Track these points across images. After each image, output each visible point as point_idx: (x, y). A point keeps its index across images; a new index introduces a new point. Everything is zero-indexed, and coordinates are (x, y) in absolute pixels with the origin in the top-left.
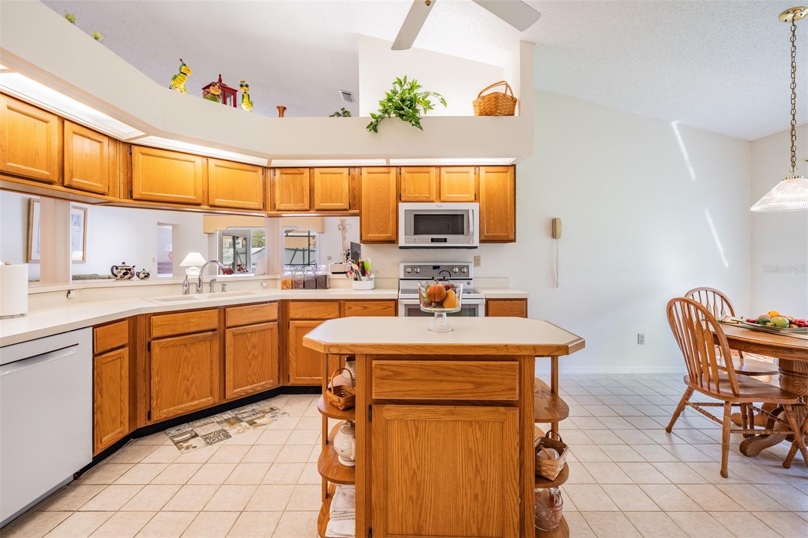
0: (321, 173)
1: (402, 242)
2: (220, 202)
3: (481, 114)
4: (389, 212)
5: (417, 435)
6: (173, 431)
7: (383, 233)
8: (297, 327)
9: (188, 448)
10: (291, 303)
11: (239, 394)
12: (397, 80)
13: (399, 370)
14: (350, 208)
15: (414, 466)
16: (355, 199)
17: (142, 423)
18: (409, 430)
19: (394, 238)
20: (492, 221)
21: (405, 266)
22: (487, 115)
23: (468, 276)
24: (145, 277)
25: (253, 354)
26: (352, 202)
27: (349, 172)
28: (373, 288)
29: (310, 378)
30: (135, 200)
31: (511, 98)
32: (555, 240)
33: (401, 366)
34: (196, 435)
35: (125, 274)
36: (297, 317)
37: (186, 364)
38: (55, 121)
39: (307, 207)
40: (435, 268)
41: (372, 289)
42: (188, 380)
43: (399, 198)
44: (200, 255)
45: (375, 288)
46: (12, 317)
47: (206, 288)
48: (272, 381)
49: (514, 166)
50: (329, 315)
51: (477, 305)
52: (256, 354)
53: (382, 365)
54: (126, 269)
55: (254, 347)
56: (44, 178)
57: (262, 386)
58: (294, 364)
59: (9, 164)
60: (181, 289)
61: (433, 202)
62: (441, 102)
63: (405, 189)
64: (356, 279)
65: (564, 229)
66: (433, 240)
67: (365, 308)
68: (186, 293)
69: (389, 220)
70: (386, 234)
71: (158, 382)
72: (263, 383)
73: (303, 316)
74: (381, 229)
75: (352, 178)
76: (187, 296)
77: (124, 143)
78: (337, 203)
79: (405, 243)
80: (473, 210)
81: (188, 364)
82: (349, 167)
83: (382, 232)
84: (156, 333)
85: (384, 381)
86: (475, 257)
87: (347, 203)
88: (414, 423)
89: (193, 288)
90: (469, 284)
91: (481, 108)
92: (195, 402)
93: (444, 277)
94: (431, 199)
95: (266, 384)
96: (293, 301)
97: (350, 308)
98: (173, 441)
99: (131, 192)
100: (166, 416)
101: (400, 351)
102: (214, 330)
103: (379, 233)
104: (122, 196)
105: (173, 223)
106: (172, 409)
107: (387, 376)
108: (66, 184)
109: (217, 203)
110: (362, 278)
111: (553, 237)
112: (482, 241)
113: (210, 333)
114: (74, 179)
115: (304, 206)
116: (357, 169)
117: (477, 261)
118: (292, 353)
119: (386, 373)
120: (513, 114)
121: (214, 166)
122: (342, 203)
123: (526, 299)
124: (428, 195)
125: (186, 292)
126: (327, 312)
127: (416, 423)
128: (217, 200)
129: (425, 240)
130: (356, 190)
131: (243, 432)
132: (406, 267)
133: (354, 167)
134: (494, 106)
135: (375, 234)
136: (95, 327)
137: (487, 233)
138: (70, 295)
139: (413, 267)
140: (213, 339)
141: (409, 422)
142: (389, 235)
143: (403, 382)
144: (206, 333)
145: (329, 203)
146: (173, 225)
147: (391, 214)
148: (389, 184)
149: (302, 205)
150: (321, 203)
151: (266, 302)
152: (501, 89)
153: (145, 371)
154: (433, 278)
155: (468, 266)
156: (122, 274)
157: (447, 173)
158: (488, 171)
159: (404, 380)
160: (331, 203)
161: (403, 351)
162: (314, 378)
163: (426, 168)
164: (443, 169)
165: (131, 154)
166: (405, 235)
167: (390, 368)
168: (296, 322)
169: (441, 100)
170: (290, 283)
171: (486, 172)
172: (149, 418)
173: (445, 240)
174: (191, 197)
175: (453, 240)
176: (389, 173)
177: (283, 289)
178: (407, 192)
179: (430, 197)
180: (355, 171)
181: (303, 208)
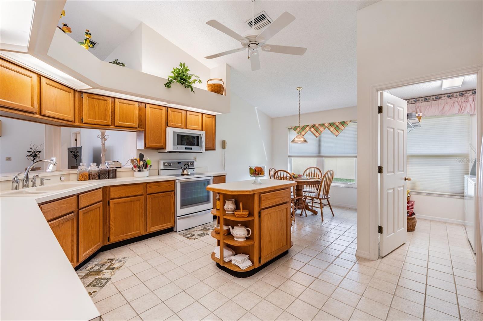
0: (120, 103)
1: (169, 149)
2: (49, 113)
4: (162, 132)
7: (158, 144)
8: (115, 204)
9: (91, 294)
10: (111, 188)
11: (86, 256)
12: (181, 64)
14: (139, 127)
16: (141, 121)
19: (164, 147)
21: (164, 162)
23: (195, 167)
25: (92, 227)
26: (140, 123)
27: (138, 105)
28: (148, 176)
29: (125, 235)
31: (223, 87)
32: (223, 150)
33: (267, 195)
36: (115, 197)
39: (109, 123)
40: (179, 163)
43: (167, 125)
45: (150, 176)
48: (100, 243)
49: (215, 116)
50: (137, 193)
51: (210, 179)
52: (93, 226)
53: (263, 195)
55: (92, 221)
57: (96, 248)
58: (114, 229)
61: (183, 128)
63: (170, 120)
64: (140, 171)
65: (227, 145)
66: (186, 148)
67: (159, 186)
69: (162, 136)
72: (96, 245)
73: (120, 196)
74: (157, 141)
75: (140, 109)
78: (131, 123)
79: (173, 150)
80: (203, 135)
82: (138, 102)
86: (194, 157)
87: (137, 124)
90: (194, 170)
93: (186, 168)
94: (182, 127)
95: (98, 246)
96: (112, 186)
97: (150, 187)
102: (72, 212)
103: (156, 143)
107: (264, 199)
110: (144, 169)
112: (206, 150)
113: (72, 214)
115: (107, 122)
118: (112, 222)
120: (222, 94)
121: (45, 83)
122: (134, 123)
123: (226, 175)
124: (181, 125)
126: (136, 191)
128: (46, 111)
129: (182, 148)
130: (142, 117)
131: (115, 273)
133: (141, 102)
135: (154, 143)
139: (169, 163)
140: (74, 218)
141: (269, 214)
142: (161, 145)
144: (70, 215)
145: (125, 122)
147: (162, 133)
148: (162, 116)
149: (105, 121)
150: (120, 122)
152: (221, 83)
154: (181, 168)
155: (195, 162)
157: (190, 114)
158: (206, 116)
159: (268, 200)
160: (126, 123)
162: (127, 234)
163: (180, 110)
164: (188, 112)
166: (173, 145)
168: (115, 200)
171: (206, 117)
173: (191, 149)
174: (29, 107)
175: (195, 148)
176: (162, 110)
178: (171, 121)
179: (182, 126)
180: (142, 105)
181: (106, 124)
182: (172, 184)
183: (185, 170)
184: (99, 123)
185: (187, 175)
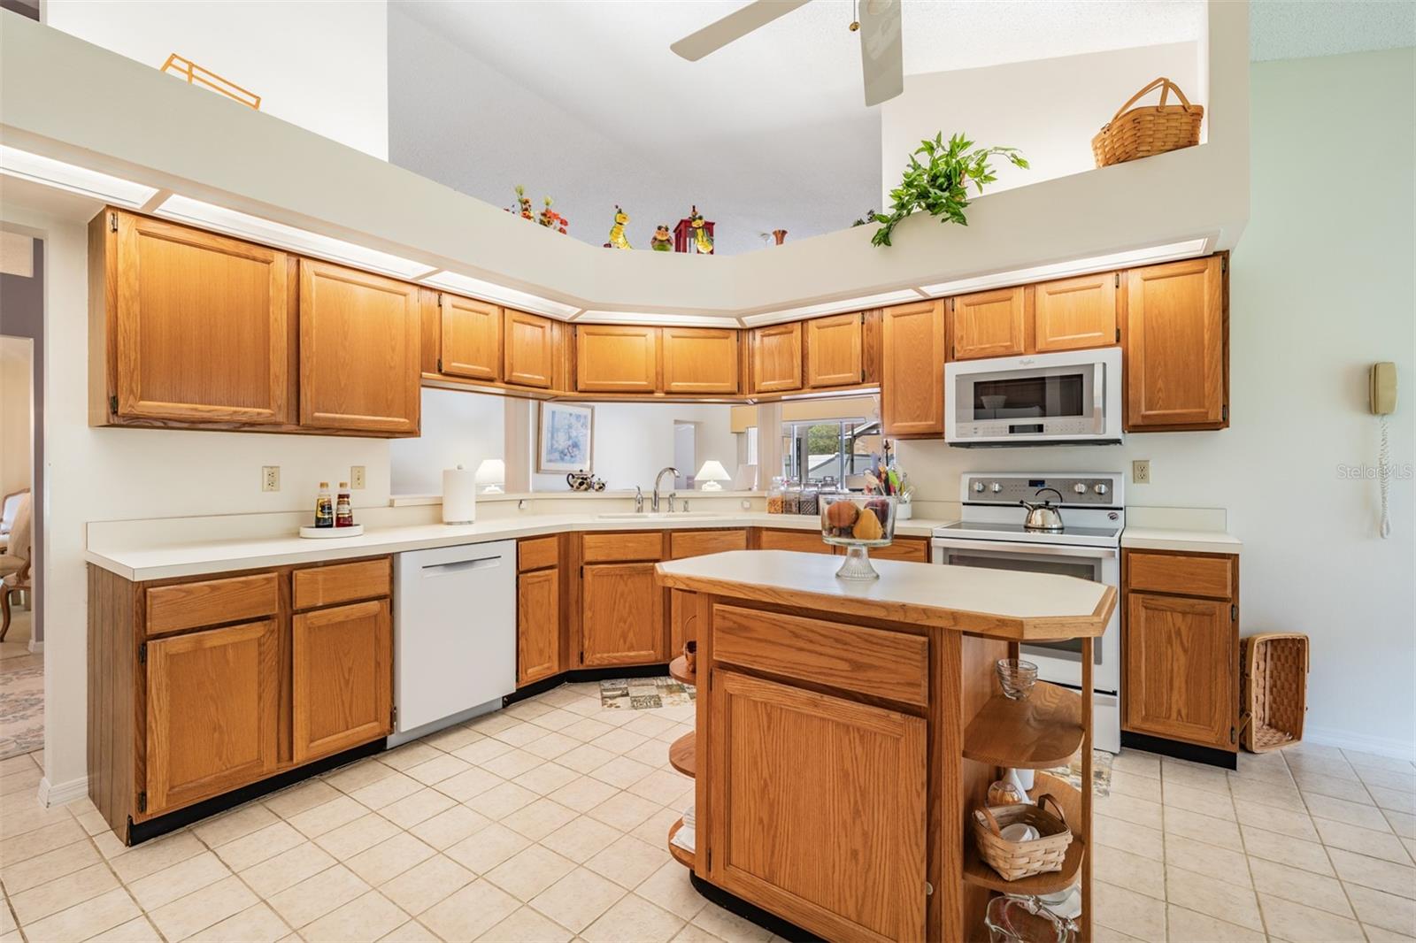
0: (819, 328)
1: (951, 435)
2: (679, 386)
3: (1107, 164)
4: (930, 379)
5: (769, 727)
6: (607, 684)
7: (920, 421)
9: (611, 705)
10: (764, 533)
12: (922, 146)
13: (744, 622)
14: (863, 380)
15: (766, 774)
16: (872, 363)
17: (574, 665)
18: (758, 717)
19: (938, 430)
20: (1160, 384)
21: (971, 479)
22: (1119, 161)
23: (1111, 503)
24: (600, 488)
26: (865, 369)
27: (863, 318)
28: (910, 516)
30: (581, 392)
31: (1182, 111)
32: (1376, 419)
33: (746, 617)
34: (627, 695)
35: (581, 484)
37: (622, 601)
38: (495, 311)
39: (798, 384)
40: (1033, 483)
41: (909, 519)
42: (625, 622)
43: (949, 355)
44: (720, 465)
45: (914, 517)
46: (461, 523)
47: (663, 505)
49: (1223, 254)
51: (1099, 560)
53: (723, 611)
54: (582, 478)
56: (484, 375)
59: (454, 364)
60: (633, 505)
61: (1021, 354)
62: (1013, 162)
63: (962, 337)
65: (1405, 390)
66: (1012, 429)
68: (638, 511)
69: (931, 395)
70: (926, 421)
71: (591, 618)
74: (918, 413)
75: (867, 328)
76: (640, 514)
77: (569, 324)
78: (843, 373)
79: (957, 437)
80: (1104, 364)
81: (625, 602)
82: (863, 311)
83: (918, 418)
84: (589, 556)
85: (727, 636)
86: (1134, 462)
87: (858, 372)
88: (766, 708)
89: (648, 505)
90: (1112, 518)
91: (1107, 149)
92: (632, 654)
93: (1047, 503)
94: (1016, 350)
96: (768, 529)
98: (602, 694)
99: (576, 382)
100: (599, 662)
101: (744, 594)
102: (656, 561)
103: (914, 420)
104: (567, 389)
105: (693, 420)
106: (605, 655)
107: (730, 628)
108: (506, 380)
109: (673, 389)
111: (1371, 412)
112: (1130, 429)
114: (514, 374)
115: (793, 383)
116: (876, 313)
117: (1140, 471)
119: (728, 624)
121: (670, 337)
122: (851, 372)
123: (1237, 555)
124: (1008, 343)
125: (640, 510)
127: (769, 708)
128: (674, 384)
129: (997, 429)
130: (875, 348)
131: (678, 704)
132: (972, 482)
133: (871, 310)
134: (1130, 140)
135: (907, 422)
136: (519, 540)
137: (1146, 410)
138: (522, 506)
139: (985, 482)
141: (759, 704)
142: (931, 422)
143: (750, 642)
144: (646, 564)
145: (830, 374)
146: (696, 424)
147: (934, 385)
148: (932, 331)
149: (791, 381)
150: (820, 375)
151: (729, 529)
153: (577, 602)
154: (1022, 502)
155: (1111, 481)
156: (577, 484)
157: (1051, 293)
158: (1148, 276)
159: (751, 639)
160: (834, 374)
161: (751, 594)
163: (1006, 291)
164: (1041, 289)
165: (576, 336)
166: (957, 422)
167: (734, 618)
169: (1012, 159)
170: (779, 503)
171: (1144, 280)
172: (582, 661)
173: (1040, 428)
174: (642, 383)
175: (1057, 426)
176: (931, 311)
177: (770, 512)
178: (965, 342)
179: (1012, 347)
180: (873, 316)
181: (793, 386)
182: (916, 550)
183: (1039, 512)
184: (780, 387)
185: (1043, 529)
